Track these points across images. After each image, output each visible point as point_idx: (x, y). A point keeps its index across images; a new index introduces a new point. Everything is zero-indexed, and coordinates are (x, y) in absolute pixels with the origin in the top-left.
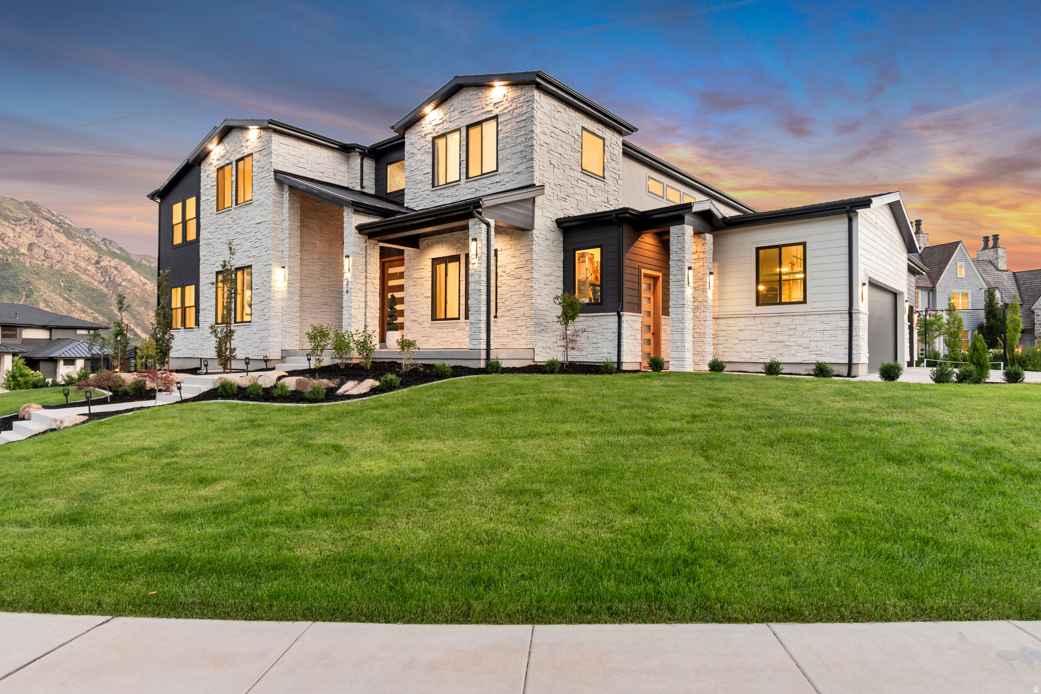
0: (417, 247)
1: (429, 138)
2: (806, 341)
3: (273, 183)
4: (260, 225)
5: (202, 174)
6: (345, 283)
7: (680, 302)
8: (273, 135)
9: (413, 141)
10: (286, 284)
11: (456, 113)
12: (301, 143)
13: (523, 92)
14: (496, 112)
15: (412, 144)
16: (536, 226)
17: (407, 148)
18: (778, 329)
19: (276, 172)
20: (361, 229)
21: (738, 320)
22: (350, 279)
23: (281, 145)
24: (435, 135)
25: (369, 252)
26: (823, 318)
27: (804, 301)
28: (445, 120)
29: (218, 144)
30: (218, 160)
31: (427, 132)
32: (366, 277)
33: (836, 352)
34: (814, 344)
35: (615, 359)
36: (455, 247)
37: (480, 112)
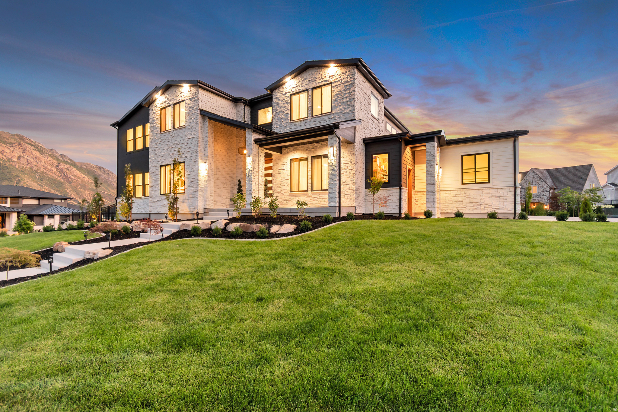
0: (281, 153)
1: (288, 95)
2: (490, 202)
3: (199, 116)
4: (190, 140)
5: (150, 112)
6: (247, 171)
7: (433, 182)
8: (199, 89)
9: (278, 96)
10: (207, 172)
11: (306, 81)
12: (213, 95)
13: (348, 70)
14: (331, 80)
15: (278, 98)
16: (356, 141)
17: (274, 100)
18: (475, 196)
19: (201, 111)
20: (256, 141)
21: (451, 192)
22: (251, 169)
23: (203, 96)
24: (292, 93)
25: (260, 154)
26: (499, 190)
27: (489, 182)
28: (298, 85)
29: (161, 95)
30: (161, 104)
31: (286, 91)
32: (258, 168)
33: (507, 207)
34: (494, 203)
35: (398, 212)
36: (305, 153)
37: (320, 81)
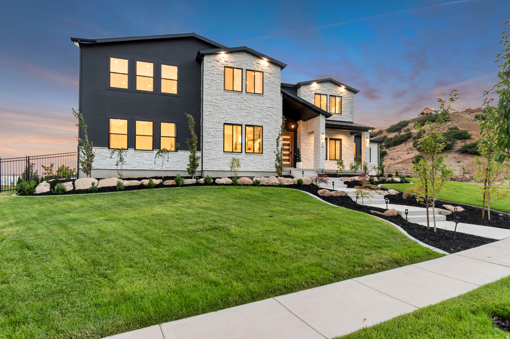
1: (313, 93)
3: (280, 92)
13: (350, 93)
14: (341, 95)
15: (305, 92)
19: (280, 87)
24: (316, 93)
28: (321, 89)
30: (226, 62)
31: (312, 90)
37: (335, 93)
